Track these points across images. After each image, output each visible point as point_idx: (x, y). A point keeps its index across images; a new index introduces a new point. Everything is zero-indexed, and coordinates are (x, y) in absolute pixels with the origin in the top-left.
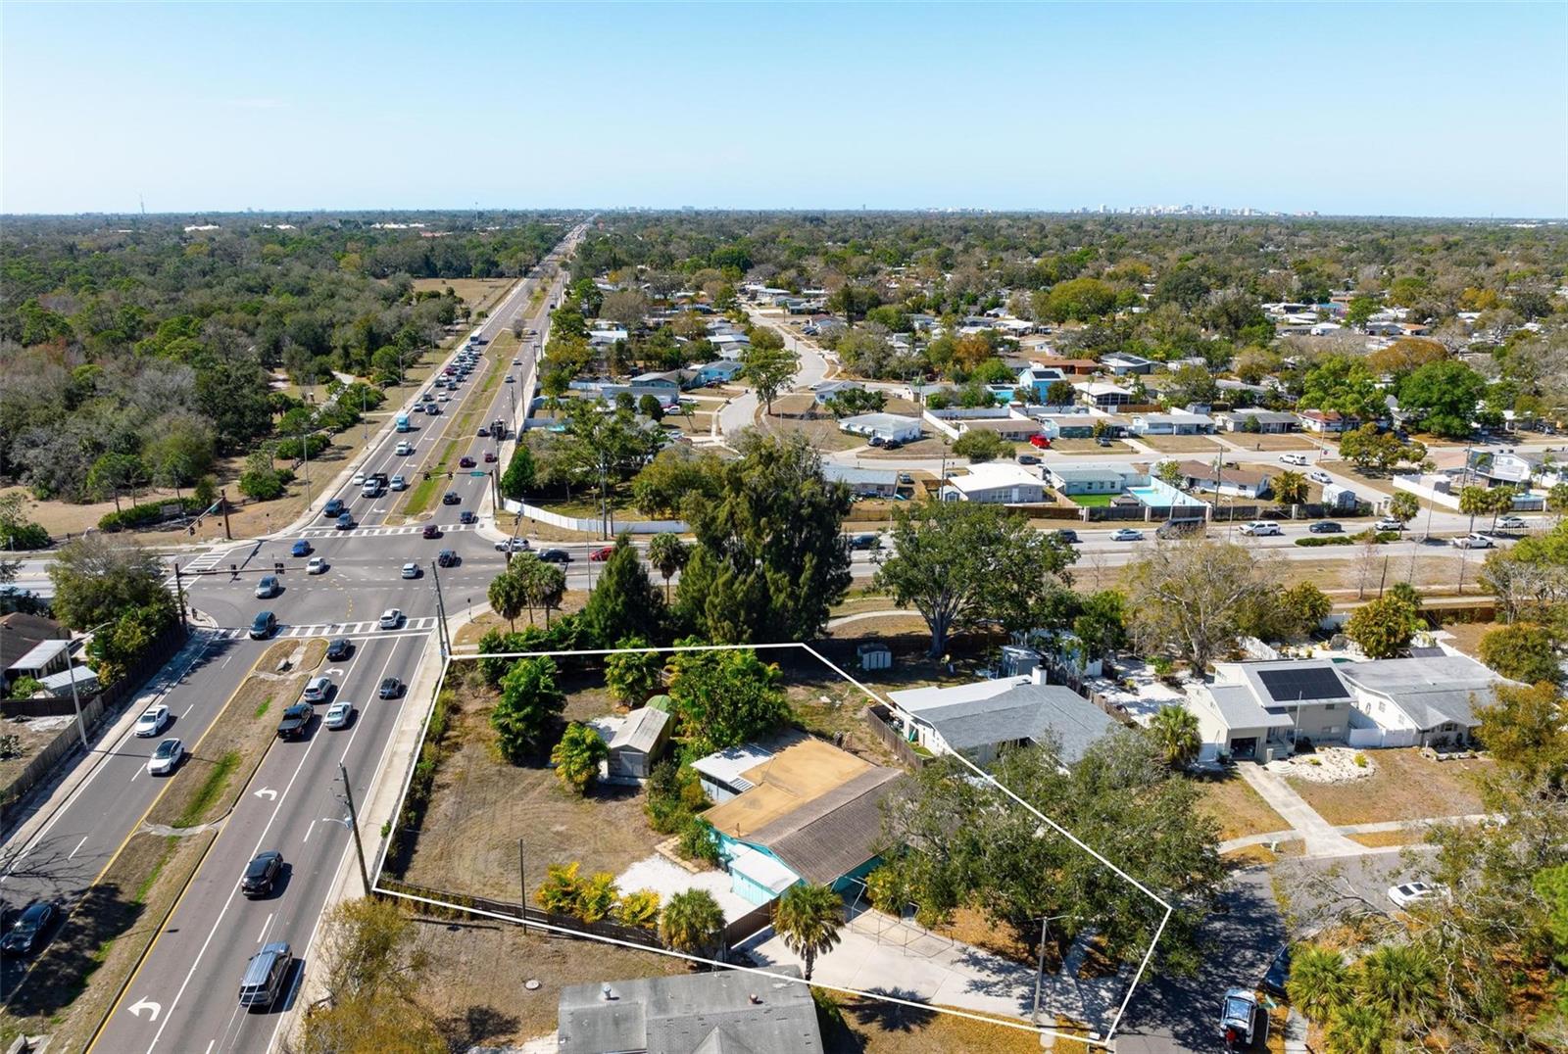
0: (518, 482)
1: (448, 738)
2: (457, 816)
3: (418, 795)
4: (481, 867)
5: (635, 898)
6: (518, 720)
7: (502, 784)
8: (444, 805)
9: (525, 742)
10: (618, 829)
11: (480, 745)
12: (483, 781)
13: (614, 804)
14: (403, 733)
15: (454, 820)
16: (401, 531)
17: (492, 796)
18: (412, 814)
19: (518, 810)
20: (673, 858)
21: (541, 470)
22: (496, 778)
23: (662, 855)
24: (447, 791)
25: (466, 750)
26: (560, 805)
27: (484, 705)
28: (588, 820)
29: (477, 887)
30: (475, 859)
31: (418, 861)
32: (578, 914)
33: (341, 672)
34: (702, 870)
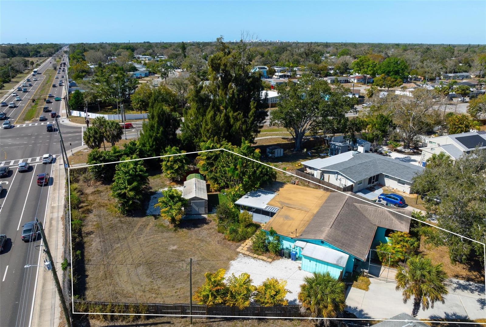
0: (76, 103)
1: (82, 207)
2: (106, 249)
3: (77, 240)
4: (136, 279)
5: (266, 286)
6: (131, 190)
7: (125, 227)
8: (94, 244)
9: (133, 203)
10: (209, 243)
11: (102, 208)
12: (112, 227)
13: (197, 229)
14: (53, 208)
15: (104, 252)
16: (24, 125)
17: (122, 235)
18: (78, 252)
19: (142, 240)
20: (251, 254)
21: (86, 97)
22: (119, 225)
23: (244, 254)
24: (92, 236)
25: (95, 212)
26: (166, 235)
27: (96, 189)
28: (188, 241)
29: (139, 293)
30: (129, 275)
31: (91, 282)
32: (230, 304)
33: (7, 183)
34: (273, 260)
